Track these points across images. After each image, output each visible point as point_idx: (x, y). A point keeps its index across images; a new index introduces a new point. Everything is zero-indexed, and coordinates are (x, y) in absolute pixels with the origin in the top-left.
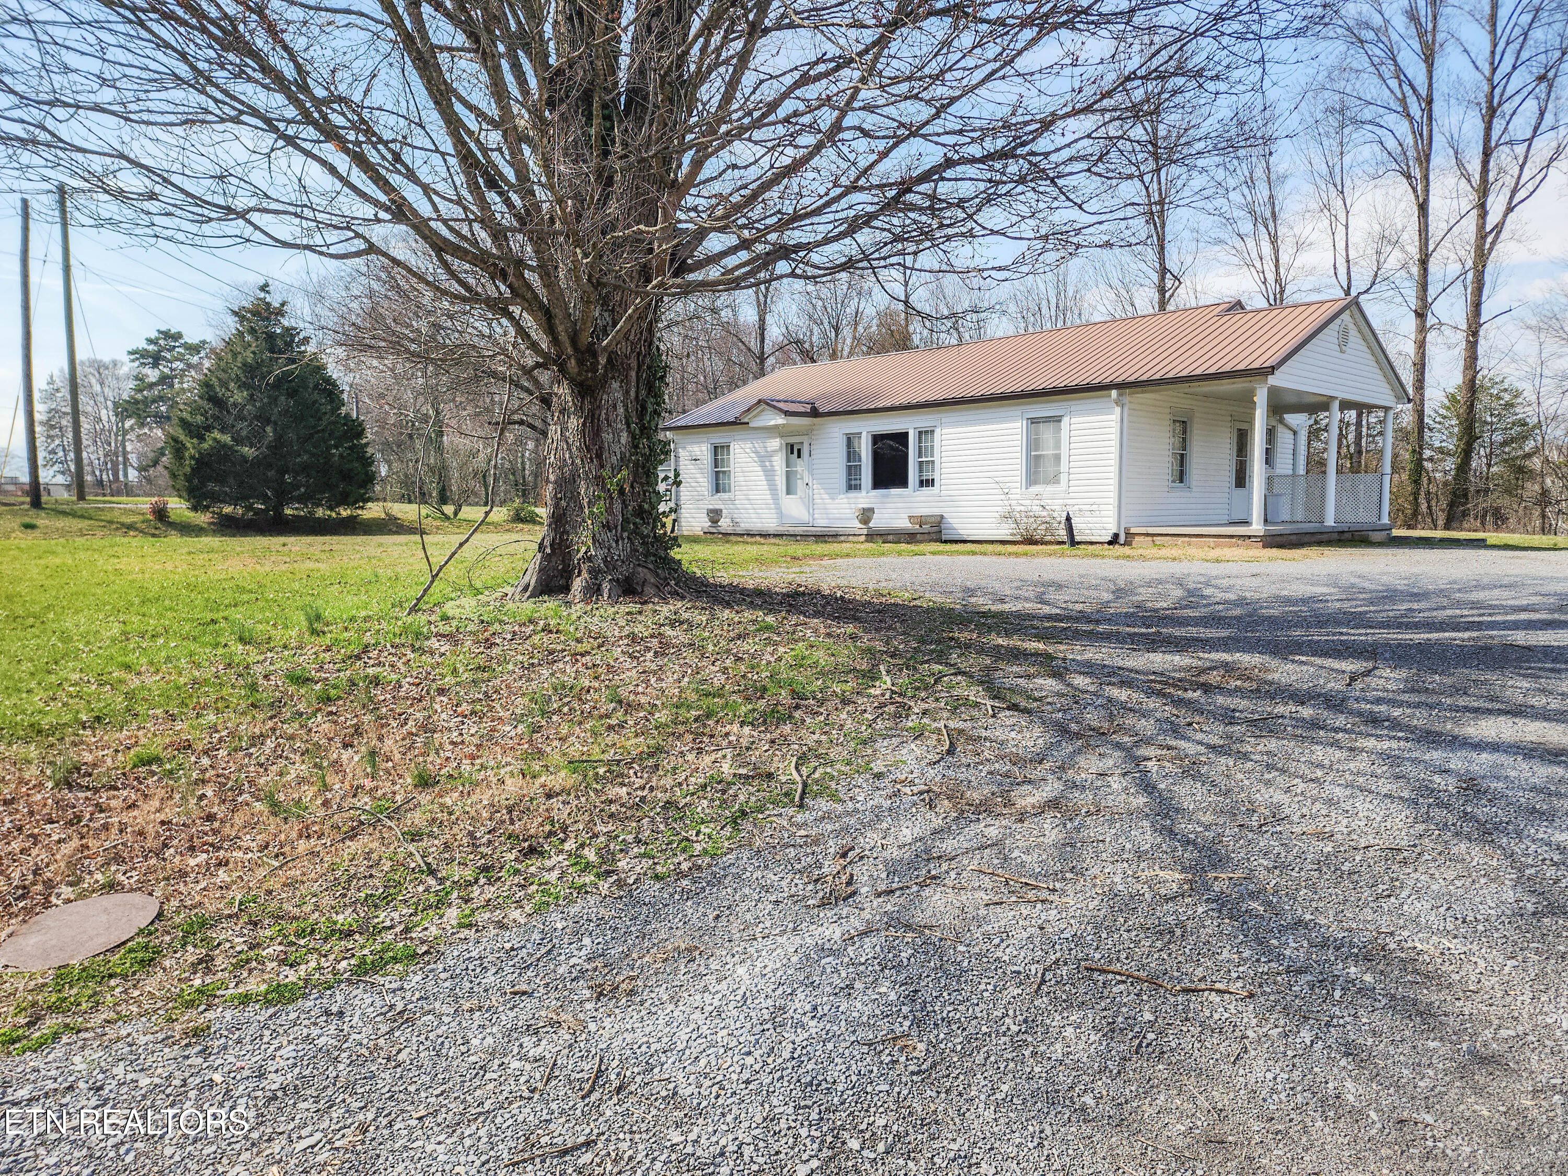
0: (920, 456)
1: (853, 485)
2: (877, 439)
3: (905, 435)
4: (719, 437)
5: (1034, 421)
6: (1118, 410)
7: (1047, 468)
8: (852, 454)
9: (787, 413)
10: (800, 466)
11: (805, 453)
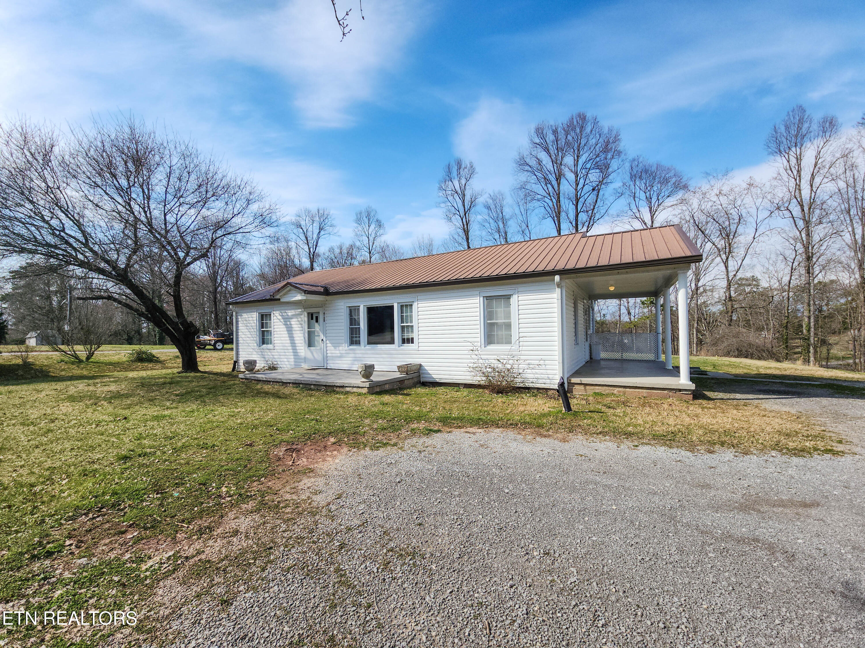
0: (402, 322)
1: (354, 340)
2: (371, 310)
3: (392, 307)
4: (265, 310)
5: (488, 298)
6: (558, 290)
7: (502, 333)
8: (353, 321)
9: (306, 292)
10: (317, 328)
11: (321, 319)
